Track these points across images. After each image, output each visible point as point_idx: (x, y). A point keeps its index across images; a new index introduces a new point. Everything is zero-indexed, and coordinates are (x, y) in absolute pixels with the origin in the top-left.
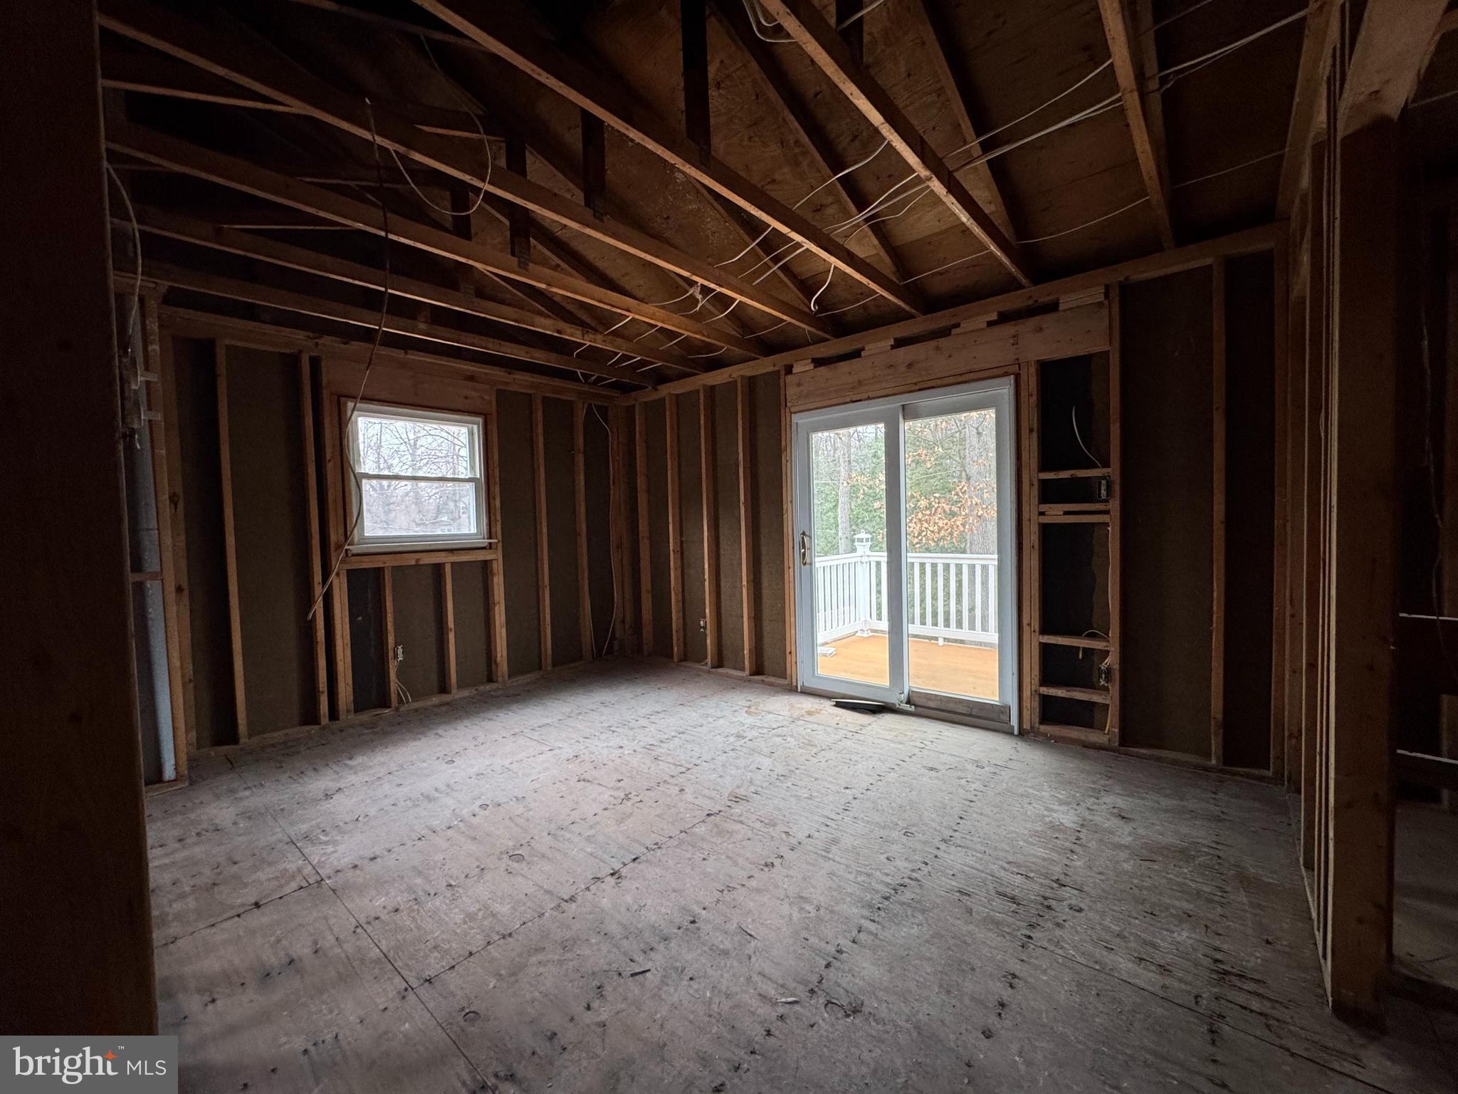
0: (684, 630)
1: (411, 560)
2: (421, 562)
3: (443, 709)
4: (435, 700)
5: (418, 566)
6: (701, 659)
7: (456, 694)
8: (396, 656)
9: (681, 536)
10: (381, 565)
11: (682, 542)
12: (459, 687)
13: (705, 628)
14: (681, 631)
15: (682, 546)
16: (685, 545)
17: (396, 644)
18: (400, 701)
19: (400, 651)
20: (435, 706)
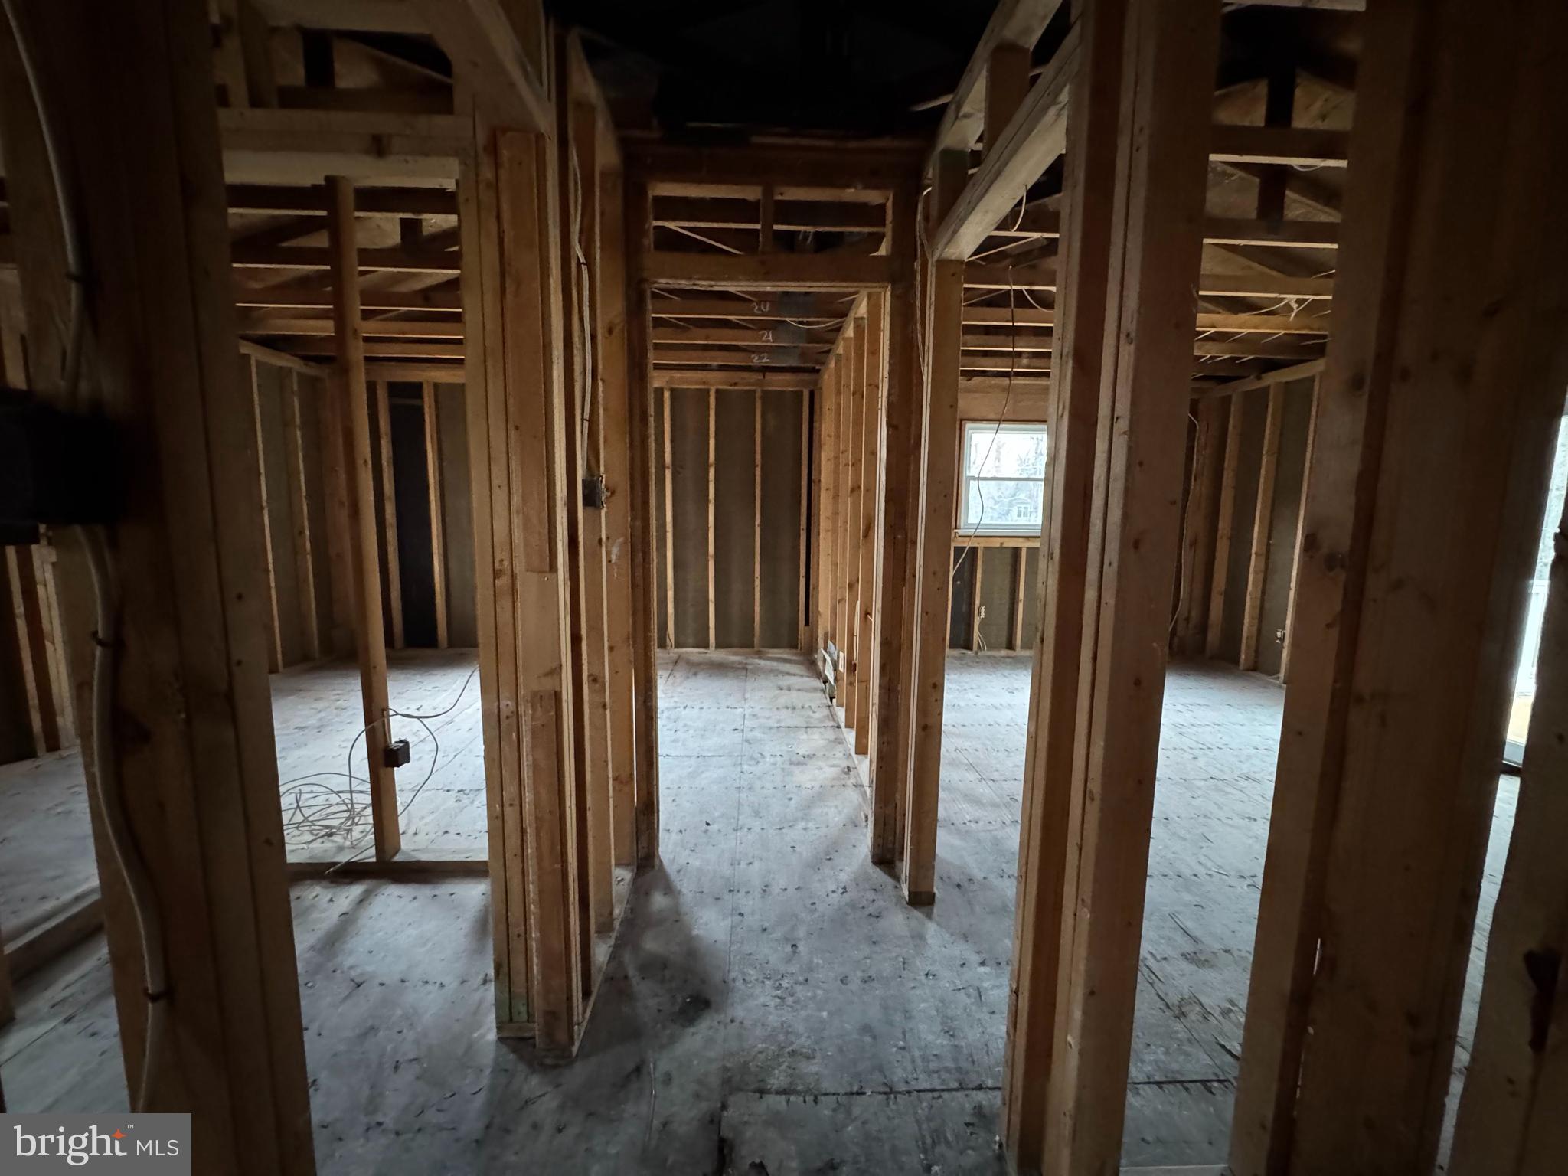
0: (1258, 640)
1: (996, 543)
2: (1005, 545)
3: (1008, 660)
4: (1004, 652)
5: (1002, 548)
6: (1273, 671)
7: (1019, 652)
8: (979, 613)
9: (1269, 537)
10: (976, 545)
11: (1269, 545)
12: (1023, 647)
13: (1282, 639)
14: (1254, 639)
15: (1268, 551)
16: (1272, 549)
17: (981, 605)
18: (979, 647)
19: (983, 610)
20: (1003, 657)
